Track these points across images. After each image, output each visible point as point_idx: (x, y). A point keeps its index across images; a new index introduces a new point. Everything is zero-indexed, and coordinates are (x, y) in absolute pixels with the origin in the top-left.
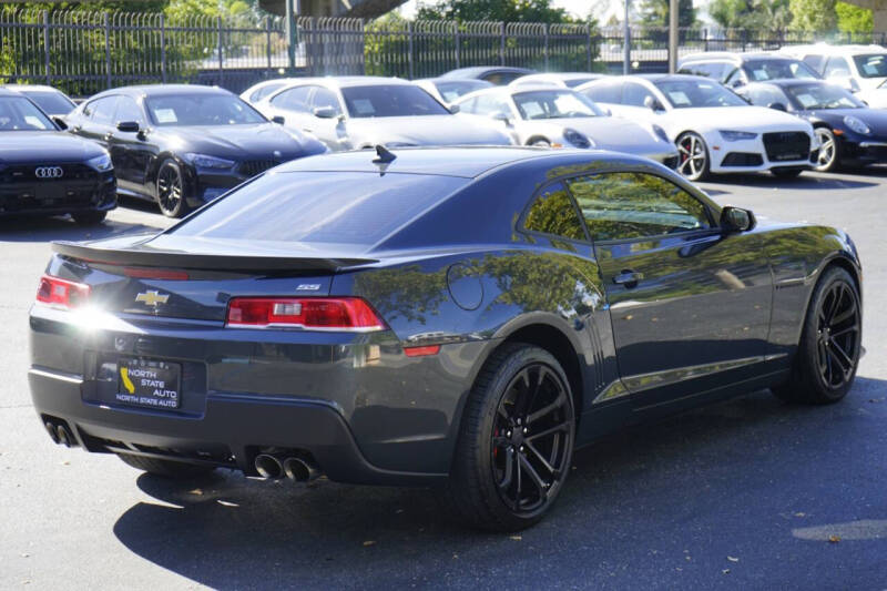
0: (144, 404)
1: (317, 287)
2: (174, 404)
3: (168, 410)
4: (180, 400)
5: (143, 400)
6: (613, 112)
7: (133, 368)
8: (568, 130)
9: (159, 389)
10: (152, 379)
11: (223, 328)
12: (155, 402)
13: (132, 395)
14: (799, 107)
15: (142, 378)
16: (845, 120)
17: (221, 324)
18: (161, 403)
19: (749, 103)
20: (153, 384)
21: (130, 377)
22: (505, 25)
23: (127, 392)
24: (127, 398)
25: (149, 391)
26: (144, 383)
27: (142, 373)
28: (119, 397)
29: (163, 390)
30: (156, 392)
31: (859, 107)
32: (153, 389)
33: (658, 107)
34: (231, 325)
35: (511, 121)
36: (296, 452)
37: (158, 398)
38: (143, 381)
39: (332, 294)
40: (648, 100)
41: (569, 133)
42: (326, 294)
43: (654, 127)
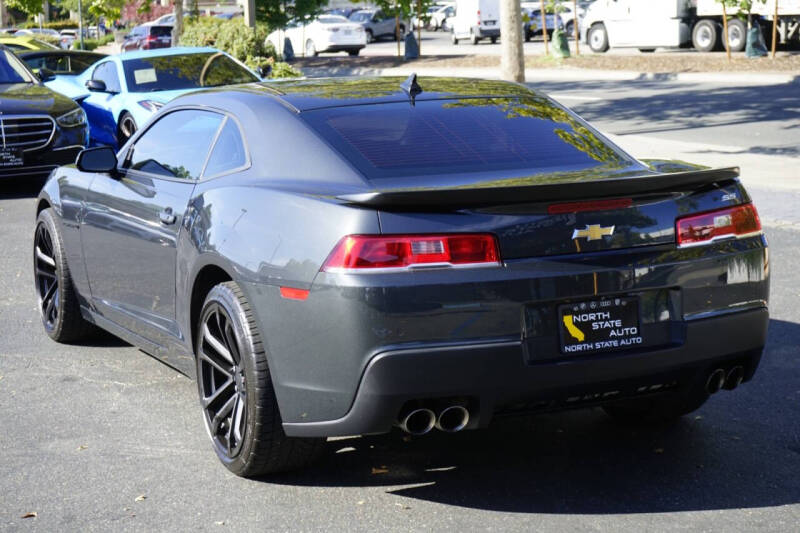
0: (601, 349)
1: (734, 196)
2: (639, 340)
3: (635, 348)
4: (643, 334)
5: (598, 345)
7: (577, 314)
9: (615, 328)
10: (606, 319)
12: (615, 343)
13: (582, 343)
15: (592, 321)
18: (623, 342)
20: (607, 324)
21: (577, 324)
23: (575, 341)
24: (579, 348)
25: (603, 334)
26: (595, 326)
27: (592, 317)
28: (569, 349)
29: (620, 329)
30: (613, 333)
32: (608, 330)
34: (683, 245)
37: (619, 339)
38: (594, 324)
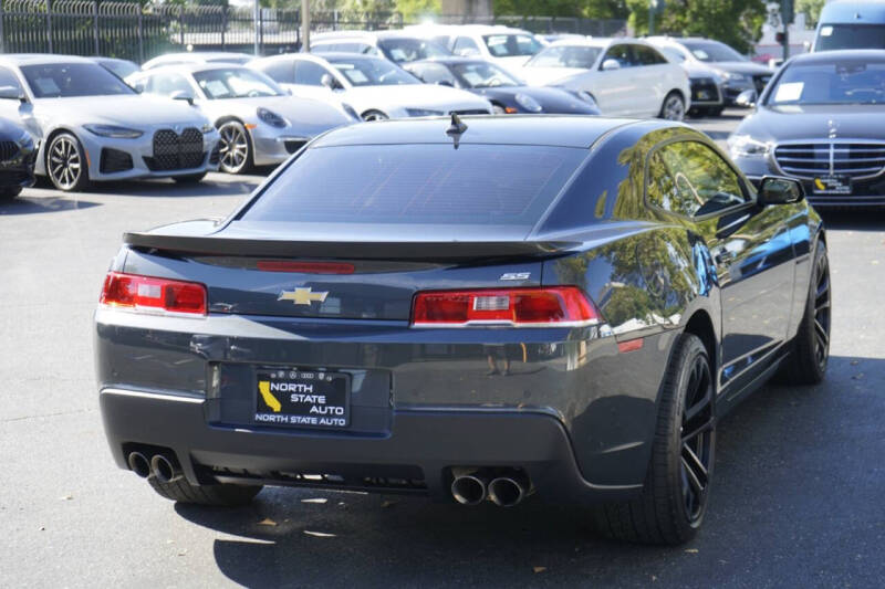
0: (296, 424)
1: (526, 276)
2: (342, 422)
3: (335, 430)
4: (350, 416)
5: (294, 419)
6: (293, 91)
7: (277, 381)
8: (261, 109)
9: (317, 405)
10: (308, 393)
11: (408, 329)
12: (314, 421)
14: (466, 85)
15: (292, 392)
16: (517, 98)
17: (405, 324)
18: (322, 421)
19: (422, 80)
20: (308, 399)
21: (274, 392)
22: (98, 5)
23: (270, 410)
24: (271, 418)
25: (303, 409)
26: (294, 398)
27: (292, 387)
28: (260, 417)
29: (323, 406)
30: (314, 409)
31: (520, 85)
32: (309, 405)
33: (336, 86)
34: (417, 325)
35: (195, 101)
36: (507, 470)
37: (319, 416)
38: (293, 396)
39: (544, 283)
40: (325, 78)
41: (263, 112)
42: (537, 283)
43: (345, 106)
